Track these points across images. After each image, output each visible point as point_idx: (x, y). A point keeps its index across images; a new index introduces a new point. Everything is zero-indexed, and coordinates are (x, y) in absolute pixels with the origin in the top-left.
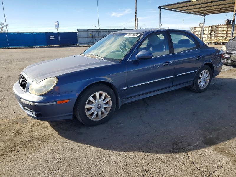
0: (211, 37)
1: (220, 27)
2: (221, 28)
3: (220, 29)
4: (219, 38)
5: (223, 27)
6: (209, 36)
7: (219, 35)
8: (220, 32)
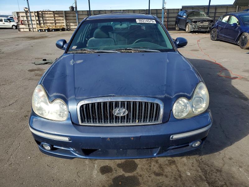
0: (40, 24)
1: (46, 13)
2: (48, 14)
3: (47, 16)
4: (48, 24)
5: (50, 14)
6: (38, 22)
7: (48, 22)
8: (47, 19)
